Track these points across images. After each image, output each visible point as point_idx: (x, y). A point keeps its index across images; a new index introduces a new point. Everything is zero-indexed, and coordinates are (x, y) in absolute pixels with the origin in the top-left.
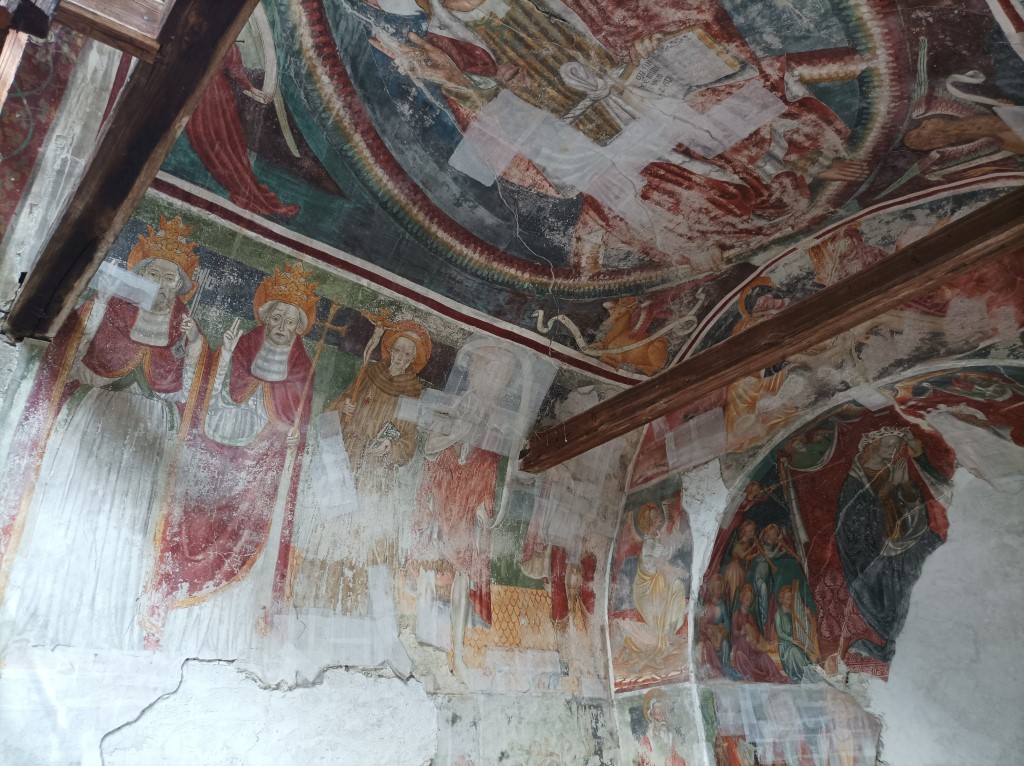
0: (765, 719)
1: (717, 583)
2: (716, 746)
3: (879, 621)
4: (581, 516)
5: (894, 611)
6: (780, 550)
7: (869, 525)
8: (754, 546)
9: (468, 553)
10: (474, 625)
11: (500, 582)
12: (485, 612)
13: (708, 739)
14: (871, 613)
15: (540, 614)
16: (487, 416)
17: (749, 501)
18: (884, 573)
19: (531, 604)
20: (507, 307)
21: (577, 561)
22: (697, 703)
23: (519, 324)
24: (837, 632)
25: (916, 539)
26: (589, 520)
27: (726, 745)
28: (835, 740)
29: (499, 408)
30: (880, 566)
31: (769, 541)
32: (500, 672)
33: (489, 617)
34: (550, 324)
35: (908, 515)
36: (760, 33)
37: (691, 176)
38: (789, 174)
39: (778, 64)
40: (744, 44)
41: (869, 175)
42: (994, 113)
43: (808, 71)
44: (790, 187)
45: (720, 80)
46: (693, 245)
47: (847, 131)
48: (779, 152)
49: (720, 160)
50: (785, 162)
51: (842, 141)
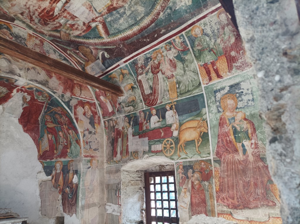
36: (111, 17)
37: (55, 3)
38: (61, 25)
39: (101, 20)
40: (107, 13)
41: (65, 40)
42: (97, 60)
43: (100, 27)
44: (55, 26)
45: (94, 8)
46: (22, 6)
47: (81, 35)
48: (69, 22)
49: (64, 10)
50: (66, 24)
51: (77, 34)
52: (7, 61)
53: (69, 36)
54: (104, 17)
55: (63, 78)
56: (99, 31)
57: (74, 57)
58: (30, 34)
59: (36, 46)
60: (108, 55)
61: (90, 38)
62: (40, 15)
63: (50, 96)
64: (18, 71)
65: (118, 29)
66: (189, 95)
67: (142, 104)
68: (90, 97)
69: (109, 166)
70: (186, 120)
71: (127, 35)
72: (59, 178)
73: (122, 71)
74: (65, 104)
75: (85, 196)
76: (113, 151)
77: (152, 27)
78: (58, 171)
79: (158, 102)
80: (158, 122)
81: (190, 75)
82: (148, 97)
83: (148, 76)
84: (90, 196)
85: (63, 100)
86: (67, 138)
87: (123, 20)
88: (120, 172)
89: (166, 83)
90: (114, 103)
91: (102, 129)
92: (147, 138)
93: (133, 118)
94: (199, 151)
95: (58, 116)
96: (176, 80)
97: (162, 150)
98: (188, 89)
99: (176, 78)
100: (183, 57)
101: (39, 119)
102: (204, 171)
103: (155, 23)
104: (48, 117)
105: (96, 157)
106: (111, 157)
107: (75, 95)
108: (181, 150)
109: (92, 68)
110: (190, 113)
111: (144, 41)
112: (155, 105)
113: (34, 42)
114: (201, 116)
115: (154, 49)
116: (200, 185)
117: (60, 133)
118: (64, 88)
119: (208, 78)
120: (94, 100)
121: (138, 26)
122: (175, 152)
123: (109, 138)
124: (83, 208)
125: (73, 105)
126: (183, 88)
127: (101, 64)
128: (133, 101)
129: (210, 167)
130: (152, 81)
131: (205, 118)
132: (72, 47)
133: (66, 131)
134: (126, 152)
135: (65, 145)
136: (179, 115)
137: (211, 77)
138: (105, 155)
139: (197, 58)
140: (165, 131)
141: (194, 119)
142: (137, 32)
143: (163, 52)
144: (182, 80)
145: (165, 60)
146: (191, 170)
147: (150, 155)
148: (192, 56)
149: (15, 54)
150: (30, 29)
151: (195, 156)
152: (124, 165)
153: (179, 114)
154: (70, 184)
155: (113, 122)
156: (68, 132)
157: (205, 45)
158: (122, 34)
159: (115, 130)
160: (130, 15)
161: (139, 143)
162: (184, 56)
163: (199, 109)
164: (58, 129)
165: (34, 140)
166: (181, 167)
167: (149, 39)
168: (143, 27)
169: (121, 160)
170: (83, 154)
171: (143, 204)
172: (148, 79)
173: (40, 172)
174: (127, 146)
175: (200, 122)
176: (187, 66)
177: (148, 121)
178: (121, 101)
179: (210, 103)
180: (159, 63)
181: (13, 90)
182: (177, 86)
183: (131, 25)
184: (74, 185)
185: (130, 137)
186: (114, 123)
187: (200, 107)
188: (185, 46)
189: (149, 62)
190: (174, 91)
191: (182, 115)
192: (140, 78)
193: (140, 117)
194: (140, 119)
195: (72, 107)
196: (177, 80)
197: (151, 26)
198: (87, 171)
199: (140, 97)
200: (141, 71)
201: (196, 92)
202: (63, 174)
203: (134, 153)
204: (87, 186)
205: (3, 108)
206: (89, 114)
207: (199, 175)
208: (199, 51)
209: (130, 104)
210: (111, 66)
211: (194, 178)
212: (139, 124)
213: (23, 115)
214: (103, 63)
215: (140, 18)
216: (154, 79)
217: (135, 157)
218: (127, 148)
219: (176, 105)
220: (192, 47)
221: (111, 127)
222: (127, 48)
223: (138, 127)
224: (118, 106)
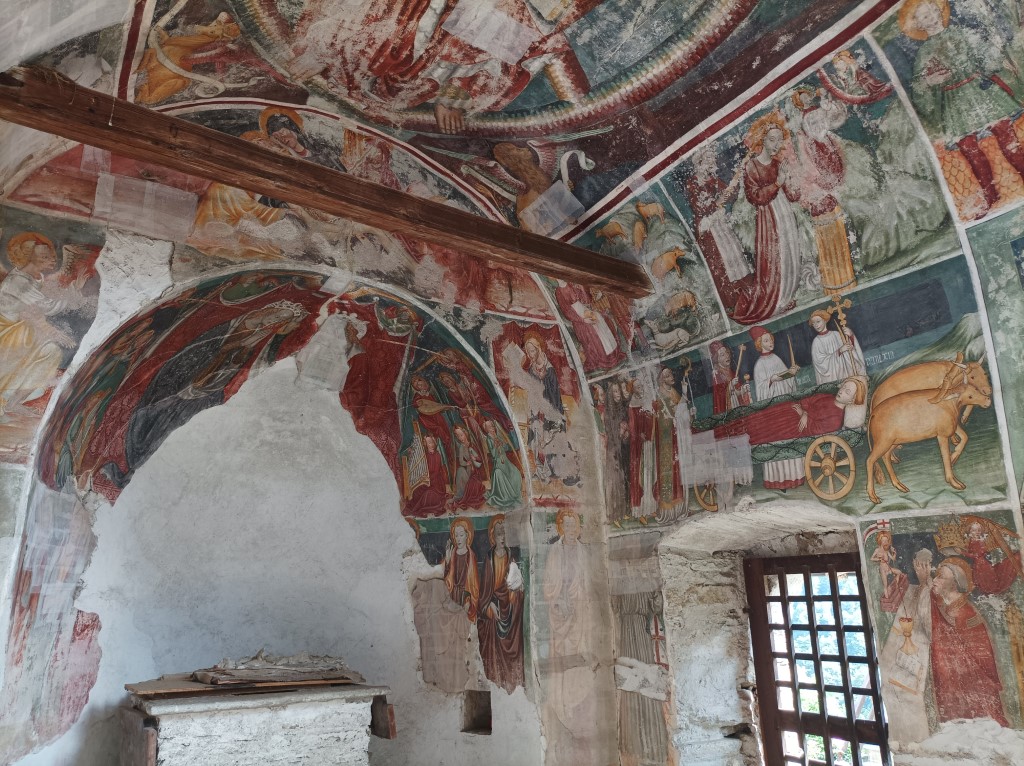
3: (133, 451)
7: (193, 367)
14: (132, 442)
17: (173, 302)
28: (63, 553)
36: (591, 27)
37: (415, 19)
38: (436, 86)
39: (560, 46)
40: (577, 18)
41: (451, 134)
42: (554, 182)
43: (558, 68)
44: (419, 92)
45: (534, 9)
46: (324, 50)
47: (499, 108)
48: (460, 73)
49: (441, 35)
50: (449, 80)
51: (486, 108)
52: (298, 223)
53: (462, 118)
54: (568, 31)
55: (453, 254)
56: (554, 85)
57: (481, 183)
58: (350, 131)
59: (370, 165)
60: (590, 161)
61: (528, 113)
62: (375, 67)
63: (422, 317)
64: (327, 250)
65: (618, 65)
66: (903, 268)
67: (721, 317)
68: (540, 311)
69: (618, 534)
70: (896, 363)
71: (650, 80)
72: (466, 571)
73: (641, 208)
74: (466, 340)
75: (548, 632)
76: (626, 484)
77: (739, 34)
78: (462, 551)
79: (777, 306)
80: (785, 377)
81: (902, 193)
82: (740, 291)
83: (735, 213)
84: (562, 630)
85: (460, 325)
86: (478, 446)
87: (631, 31)
88: (656, 555)
89: (807, 233)
90: (619, 322)
91: (586, 412)
92: (745, 438)
93: (690, 369)
94: (955, 478)
95: (447, 378)
96: (845, 216)
97: (804, 479)
98: (899, 247)
99: (845, 209)
100: (869, 127)
101: (396, 391)
102: (983, 555)
103: (751, 18)
104: (420, 383)
105: (573, 505)
106: (622, 506)
107: (493, 308)
108: (881, 476)
109: (541, 213)
110: (912, 335)
111: (713, 91)
112: (768, 317)
113: (364, 152)
114: (961, 346)
115: (751, 112)
116: (968, 608)
117: (459, 431)
118: (459, 289)
119: (981, 193)
120: (555, 319)
121: (686, 42)
122: (858, 487)
123: (613, 440)
124: (545, 668)
125: (491, 340)
126: (875, 244)
127: (568, 193)
128: (687, 308)
129: (1007, 539)
130: (753, 232)
131: (976, 352)
132: (475, 153)
133: (474, 423)
134: (671, 485)
135: (474, 466)
136: (864, 349)
137: (997, 187)
138: (602, 500)
139: (930, 122)
140: (812, 409)
141: (931, 358)
142: (685, 62)
143: (787, 119)
144: (870, 213)
145: (797, 146)
146: (925, 554)
147: (759, 498)
148: (905, 115)
149: (316, 199)
150: (349, 117)
151: (942, 498)
152: (668, 532)
153: (865, 344)
154: (499, 590)
155: (620, 387)
156: (481, 426)
157: (962, 63)
158: (633, 79)
159: (631, 413)
160: (656, 6)
161: (715, 455)
162: (873, 121)
163: (948, 320)
164: (451, 420)
165: (386, 455)
166: (884, 539)
167: (730, 79)
168: (705, 41)
169: (659, 515)
170: (532, 496)
171: (746, 669)
172: (737, 225)
173: (410, 552)
174: (676, 467)
175: (957, 369)
176: (889, 159)
177: (747, 377)
178: (644, 314)
179: (997, 291)
180: (775, 163)
181: (318, 310)
182: (853, 238)
183: (662, 40)
184: (512, 595)
185: (684, 436)
186: (624, 390)
187: (953, 311)
188: (875, 81)
189: (735, 162)
190: (840, 258)
191: (877, 345)
192: (705, 224)
193: (716, 363)
194: (715, 372)
195: (486, 345)
196: (850, 217)
197: (735, 33)
198: (548, 551)
199: (708, 292)
200: (710, 200)
201: (934, 255)
202: (478, 558)
203: (700, 493)
204: (552, 597)
205: (298, 363)
206: (540, 366)
207: (960, 570)
208: (939, 93)
209: (675, 322)
210: (602, 197)
211: (943, 581)
212: (711, 390)
213: (351, 379)
214: (576, 191)
215: (692, 9)
216: (757, 224)
217: (704, 506)
218: (675, 474)
219: (852, 309)
220: (906, 84)
221: (616, 404)
222: (652, 127)
223: (711, 399)
224: (633, 331)
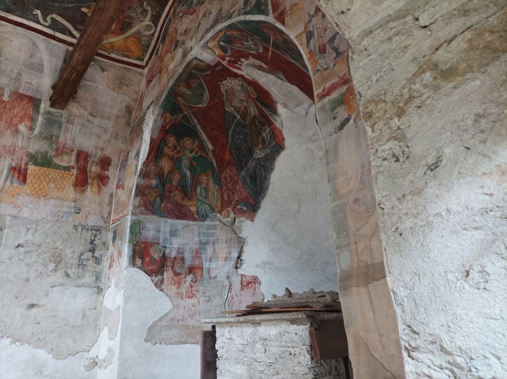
0: (176, 236)
1: (153, 168)
2: (135, 245)
3: (254, 192)
4: (99, 136)
5: (262, 187)
6: (196, 153)
7: (246, 141)
8: (178, 149)
9: (12, 148)
10: (12, 183)
11: (36, 164)
12: (21, 178)
13: (130, 242)
14: (251, 189)
15: (65, 183)
16: (19, 74)
17: (167, 123)
18: (256, 167)
19: (58, 177)
20: (13, 7)
21: (97, 160)
22: (129, 225)
23: (26, 19)
24: (232, 198)
25: (269, 148)
26: (105, 139)
27: (143, 246)
28: (217, 248)
29: (28, 70)
30: (254, 163)
31: (187, 148)
32: (27, 207)
33: (24, 181)
34: (48, 19)
35: (264, 134)
181: (236, 73)
205: (283, 104)
